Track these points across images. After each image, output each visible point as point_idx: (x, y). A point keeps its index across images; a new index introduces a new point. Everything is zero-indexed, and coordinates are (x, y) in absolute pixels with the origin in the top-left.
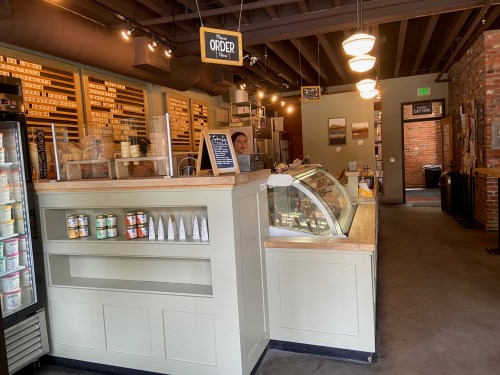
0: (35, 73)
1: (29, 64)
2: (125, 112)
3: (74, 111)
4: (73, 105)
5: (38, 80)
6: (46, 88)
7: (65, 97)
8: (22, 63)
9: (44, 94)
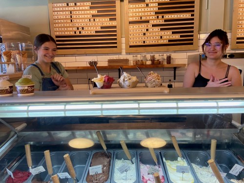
0: (87, 8)
1: (82, 4)
2: (166, 21)
3: (115, 27)
4: (114, 23)
5: (88, 12)
6: (93, 16)
7: (107, 19)
8: (78, 4)
9: (92, 20)
